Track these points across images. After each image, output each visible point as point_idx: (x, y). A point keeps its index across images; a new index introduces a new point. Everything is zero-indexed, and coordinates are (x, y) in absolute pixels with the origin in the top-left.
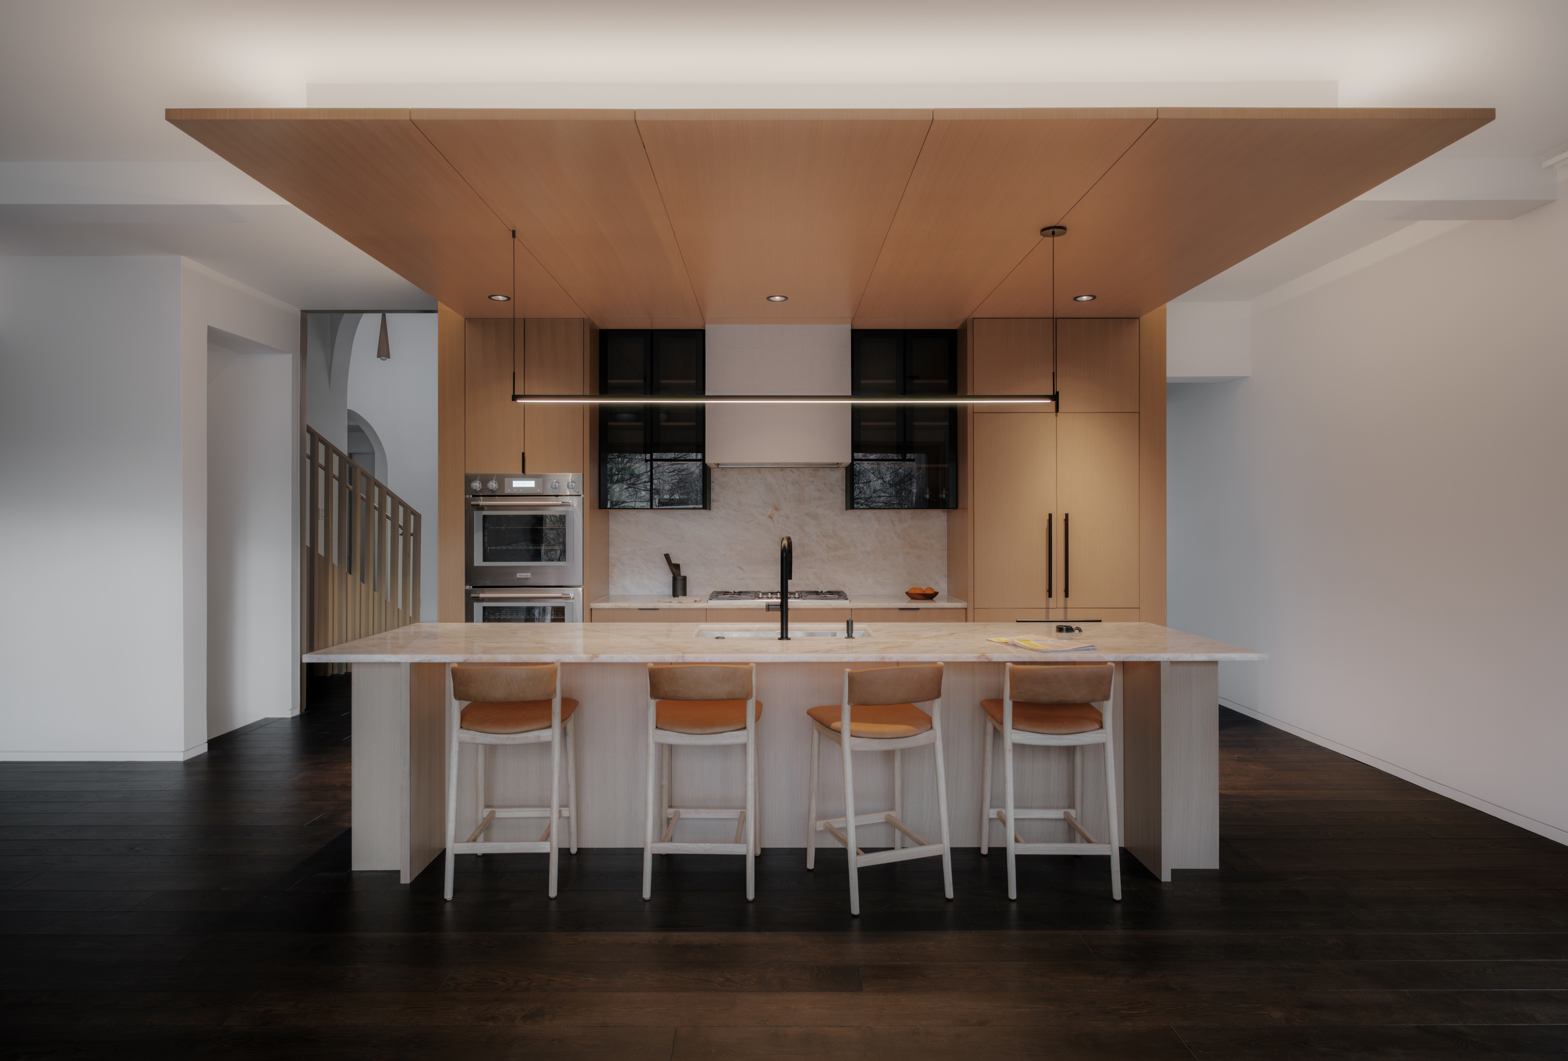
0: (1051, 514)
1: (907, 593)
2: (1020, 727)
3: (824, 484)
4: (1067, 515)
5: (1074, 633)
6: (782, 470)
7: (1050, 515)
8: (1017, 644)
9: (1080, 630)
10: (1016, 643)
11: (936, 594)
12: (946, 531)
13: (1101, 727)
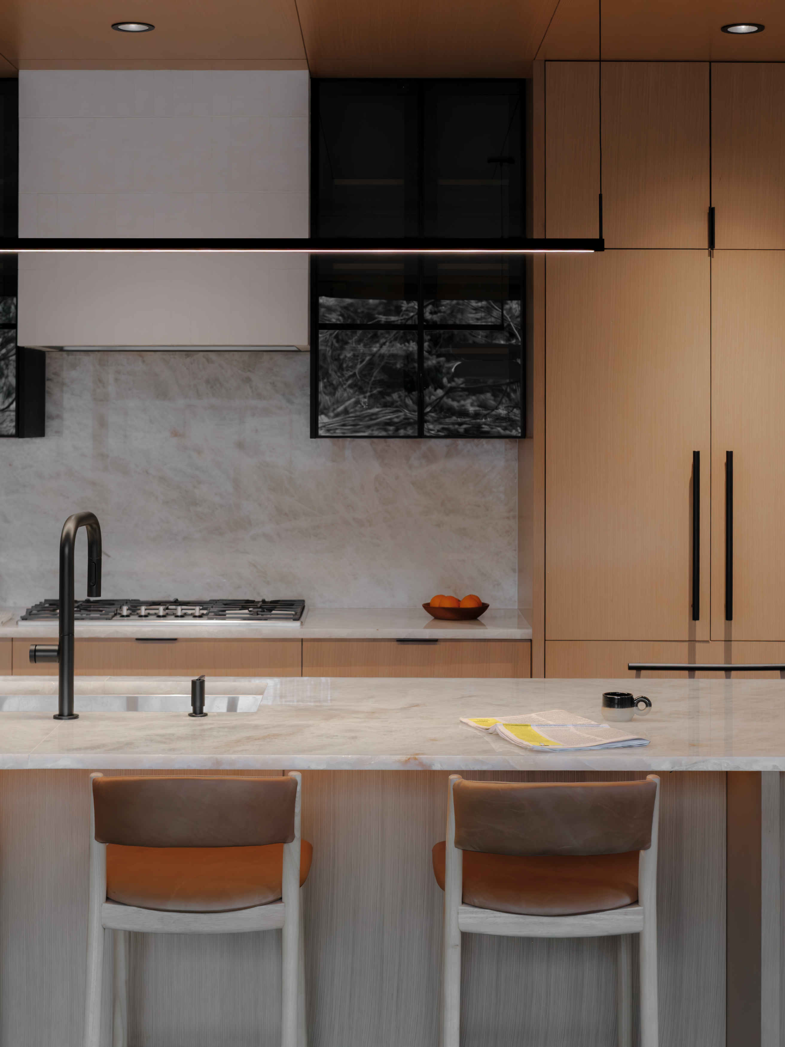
0: (698, 452)
1: (427, 607)
2: (476, 901)
3: (273, 384)
4: (730, 455)
5: (635, 708)
6: (187, 356)
7: (696, 455)
8: (500, 734)
9: (648, 703)
10: (498, 731)
11: (483, 607)
12: (516, 481)
13: (635, 902)
